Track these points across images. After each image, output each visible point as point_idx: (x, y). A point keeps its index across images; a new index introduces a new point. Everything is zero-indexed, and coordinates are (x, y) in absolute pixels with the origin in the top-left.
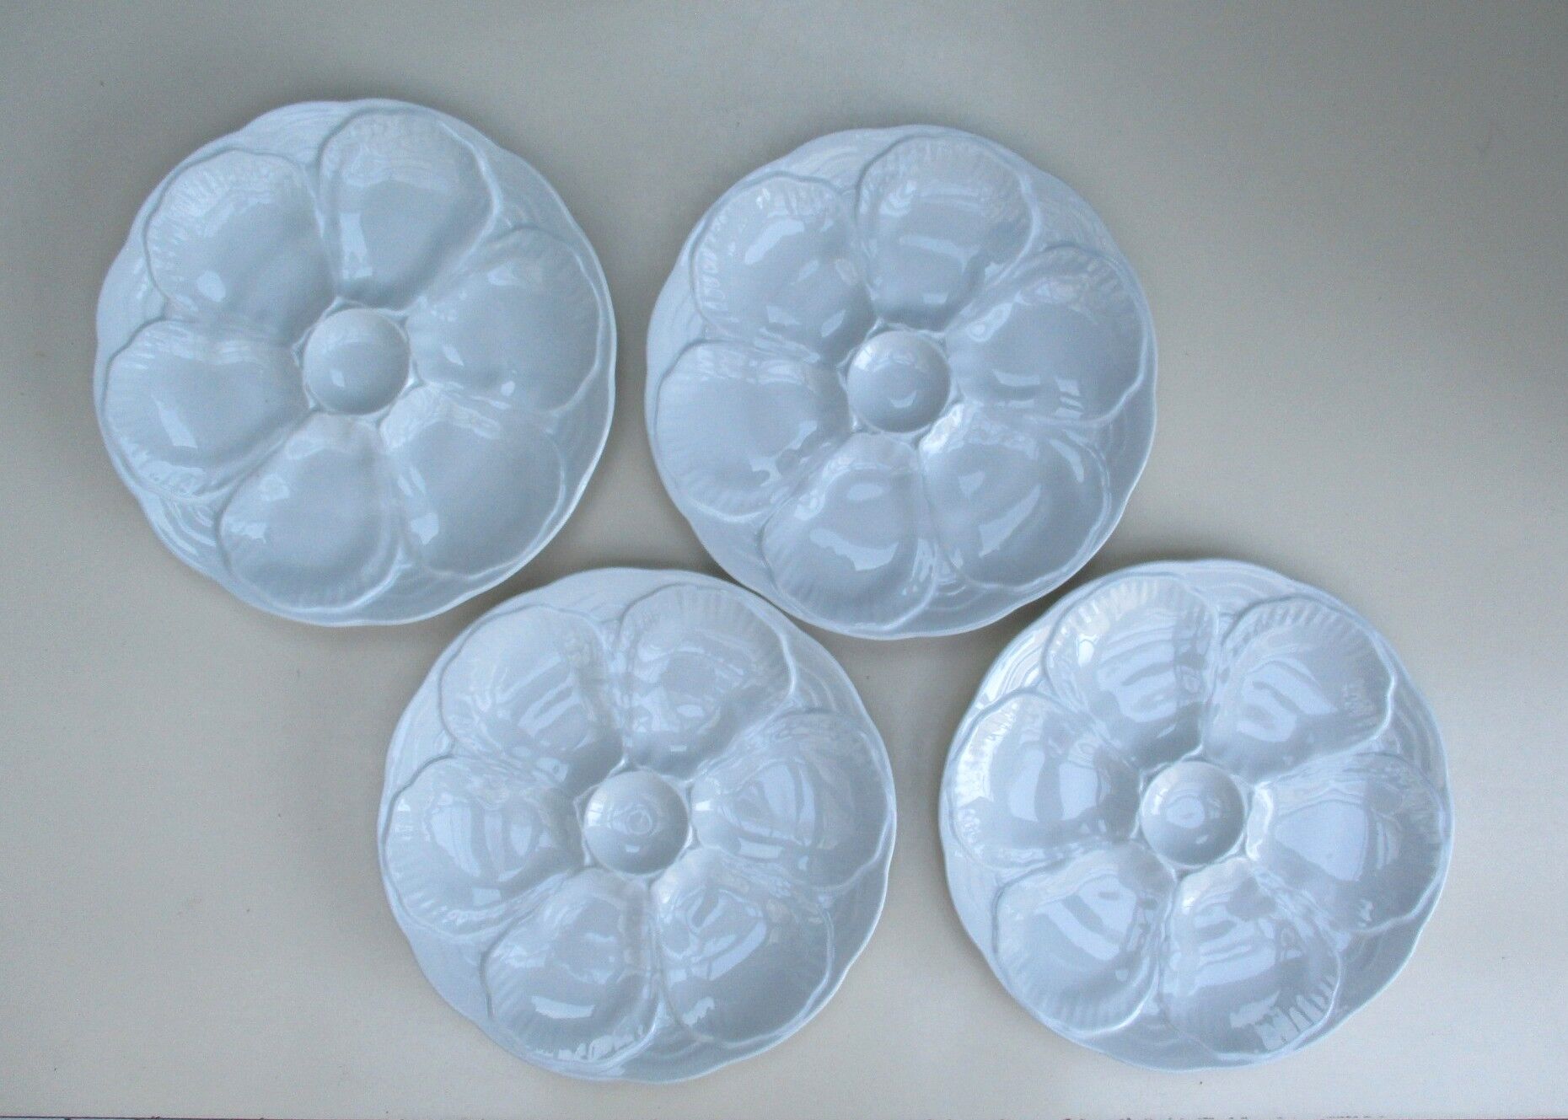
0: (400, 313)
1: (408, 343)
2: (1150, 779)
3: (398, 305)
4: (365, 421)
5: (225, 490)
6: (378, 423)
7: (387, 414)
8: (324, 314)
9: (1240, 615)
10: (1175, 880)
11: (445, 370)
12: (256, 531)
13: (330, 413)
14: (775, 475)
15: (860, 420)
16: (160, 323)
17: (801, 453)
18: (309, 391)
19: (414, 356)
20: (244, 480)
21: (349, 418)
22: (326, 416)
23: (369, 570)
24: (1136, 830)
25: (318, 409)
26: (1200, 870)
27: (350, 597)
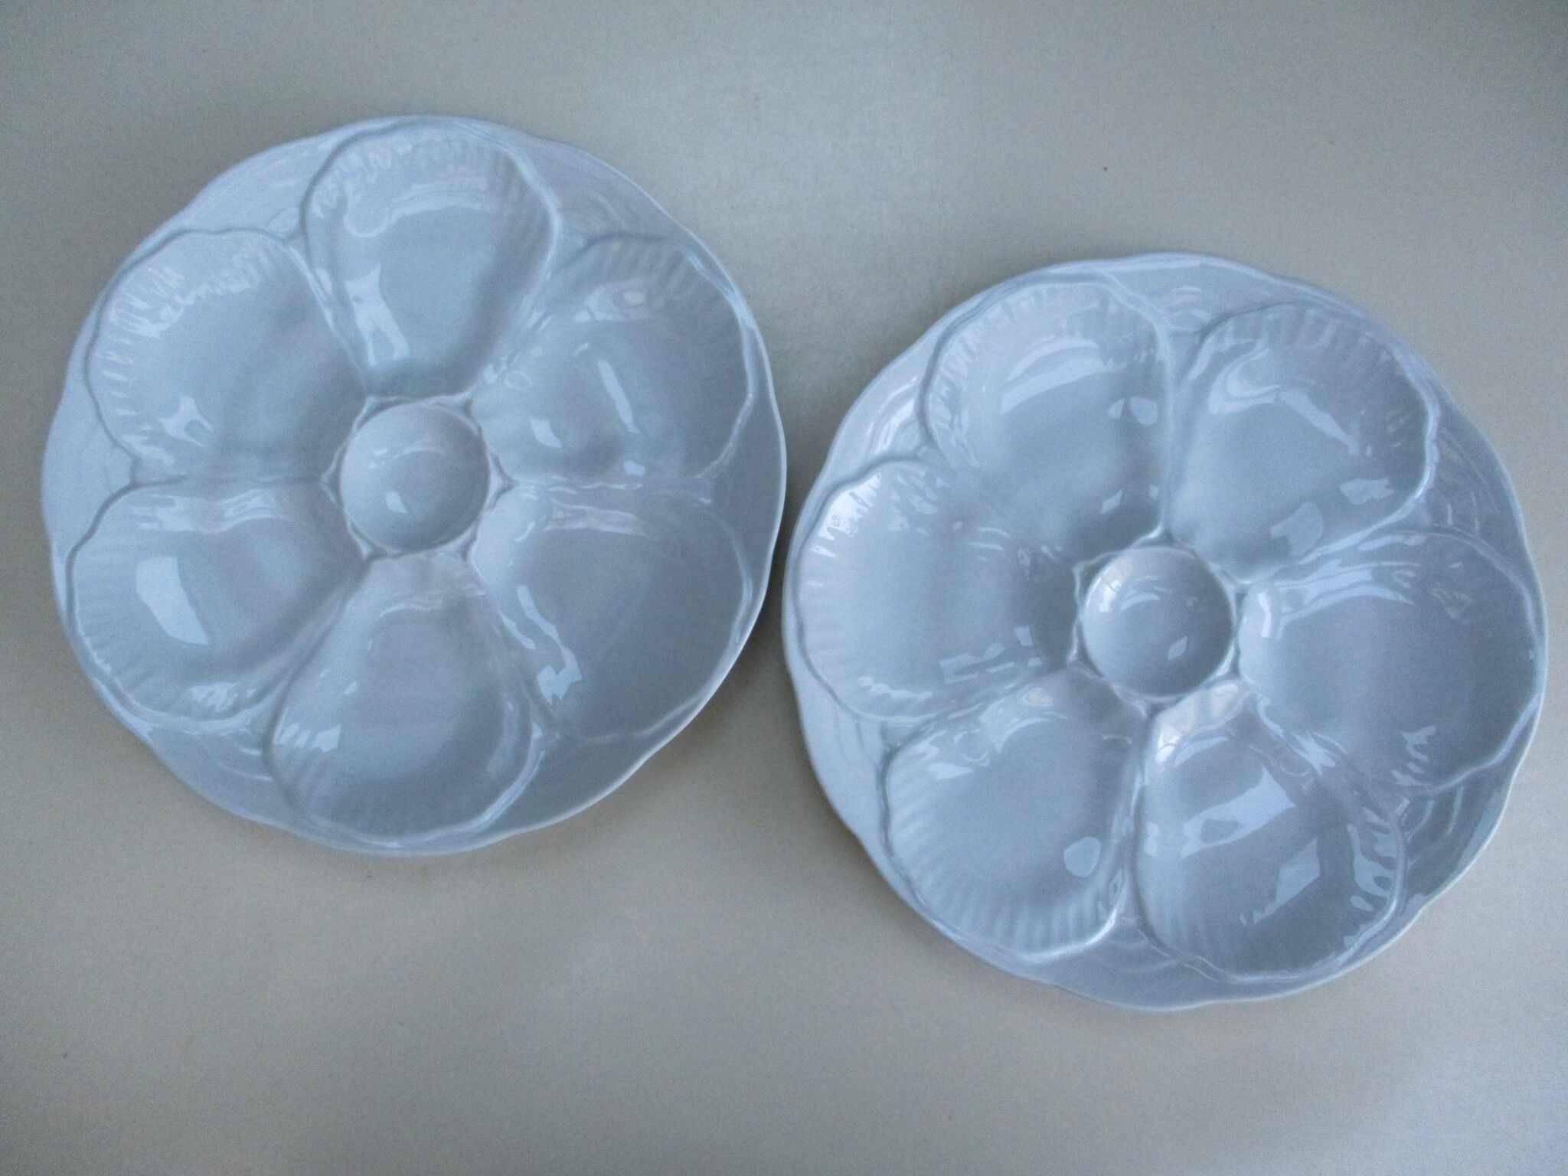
0: (459, 398)
1: (480, 436)
3: (454, 387)
4: (444, 555)
5: (269, 700)
6: (464, 552)
7: (473, 538)
8: (355, 425)
11: (539, 459)
12: (328, 740)
13: (395, 557)
16: (132, 493)
18: (357, 532)
19: (491, 449)
20: (292, 680)
21: (421, 555)
22: (388, 561)
23: (496, 764)
25: (377, 555)
27: (479, 807)
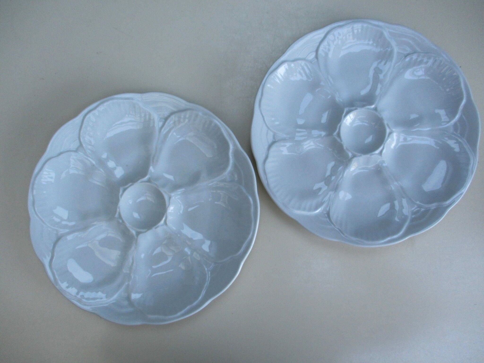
2: (124, 190)
9: (166, 119)
10: (136, 237)
14: (325, 188)
15: (352, 153)
17: (331, 176)
24: (117, 214)
26: (146, 232)
